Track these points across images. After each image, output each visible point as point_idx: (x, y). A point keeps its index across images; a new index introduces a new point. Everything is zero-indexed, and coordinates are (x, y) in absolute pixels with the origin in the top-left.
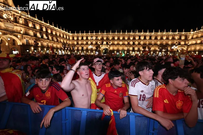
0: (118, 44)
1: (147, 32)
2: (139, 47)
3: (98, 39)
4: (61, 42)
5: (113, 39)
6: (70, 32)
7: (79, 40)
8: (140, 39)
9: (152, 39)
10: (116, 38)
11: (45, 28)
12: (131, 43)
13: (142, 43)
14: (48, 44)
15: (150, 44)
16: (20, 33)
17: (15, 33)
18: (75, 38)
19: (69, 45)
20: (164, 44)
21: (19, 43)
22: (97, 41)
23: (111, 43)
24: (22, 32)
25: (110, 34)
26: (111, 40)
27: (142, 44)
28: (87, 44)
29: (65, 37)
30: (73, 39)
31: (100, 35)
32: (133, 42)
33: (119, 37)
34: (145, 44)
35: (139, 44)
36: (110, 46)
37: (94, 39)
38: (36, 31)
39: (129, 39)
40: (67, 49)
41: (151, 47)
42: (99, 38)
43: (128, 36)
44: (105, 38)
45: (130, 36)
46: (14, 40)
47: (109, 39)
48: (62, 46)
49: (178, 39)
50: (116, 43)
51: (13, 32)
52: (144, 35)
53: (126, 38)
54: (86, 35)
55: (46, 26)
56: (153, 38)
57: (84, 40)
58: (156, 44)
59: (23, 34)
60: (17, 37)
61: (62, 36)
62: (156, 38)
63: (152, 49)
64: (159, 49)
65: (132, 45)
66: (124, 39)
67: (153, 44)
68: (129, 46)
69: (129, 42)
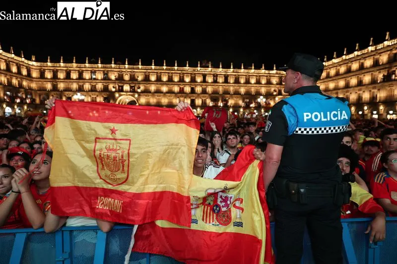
0: (158, 92)
1: (219, 68)
2: (204, 99)
3: (111, 80)
5: (147, 79)
6: (34, 59)
7: (60, 79)
8: (204, 81)
9: (230, 83)
10: (153, 78)
12: (187, 89)
13: (210, 89)
15: (226, 92)
18: (49, 75)
19: (29, 91)
20: (253, 93)
22: (106, 83)
23: (142, 88)
25: (138, 69)
26: (142, 81)
27: (210, 92)
31: (114, 68)
32: (192, 86)
33: (160, 76)
34: (215, 92)
35: (204, 92)
36: (139, 95)
37: (100, 78)
39: (182, 80)
40: (23, 102)
42: (113, 77)
43: (180, 73)
44: (127, 78)
45: (183, 74)
47: (137, 80)
49: (277, 84)
52: (212, 73)
53: (176, 79)
54: (77, 67)
56: (231, 80)
57: (73, 79)
58: (237, 93)
62: (237, 81)
63: (231, 102)
64: (243, 102)
65: (190, 95)
66: (170, 80)
67: (232, 92)
68: (183, 97)
69: (183, 88)
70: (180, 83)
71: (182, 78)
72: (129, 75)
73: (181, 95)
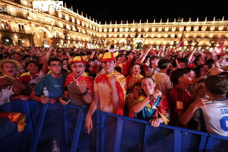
0: (155, 37)
1: (196, 21)
3: (132, 31)
4: (90, 35)
5: (150, 31)
6: (100, 23)
7: (110, 32)
8: (185, 30)
9: (202, 31)
10: (154, 30)
11: (75, 18)
12: (173, 36)
14: (77, 37)
15: (199, 37)
16: (50, 25)
17: (46, 24)
18: (105, 30)
19: (98, 38)
20: (219, 37)
21: (50, 35)
22: (129, 33)
23: (147, 35)
24: (52, 24)
25: (146, 25)
26: (147, 31)
27: (187, 37)
28: (118, 37)
29: (94, 29)
30: (103, 31)
31: (134, 25)
32: (176, 34)
33: (158, 28)
34: (191, 37)
36: (145, 39)
37: (127, 31)
38: (65, 22)
39: (170, 30)
40: (96, 43)
41: (200, 41)
42: (133, 29)
43: (169, 26)
44: (140, 30)
45: (172, 26)
46: (45, 33)
47: (145, 31)
48: (91, 40)
50: (153, 35)
51: (44, 24)
52: (191, 25)
53: (167, 30)
54: (117, 26)
55: (75, 16)
56: (204, 29)
57: (115, 32)
58: (206, 37)
59: (54, 26)
60: (48, 29)
61: (91, 27)
62: (208, 29)
63: (201, 43)
64: (210, 43)
65: (174, 39)
66: (163, 30)
67: (203, 37)
68: (169, 40)
69: (170, 35)
70: (169, 32)
71: (170, 29)
72: (141, 29)
73: (168, 39)
